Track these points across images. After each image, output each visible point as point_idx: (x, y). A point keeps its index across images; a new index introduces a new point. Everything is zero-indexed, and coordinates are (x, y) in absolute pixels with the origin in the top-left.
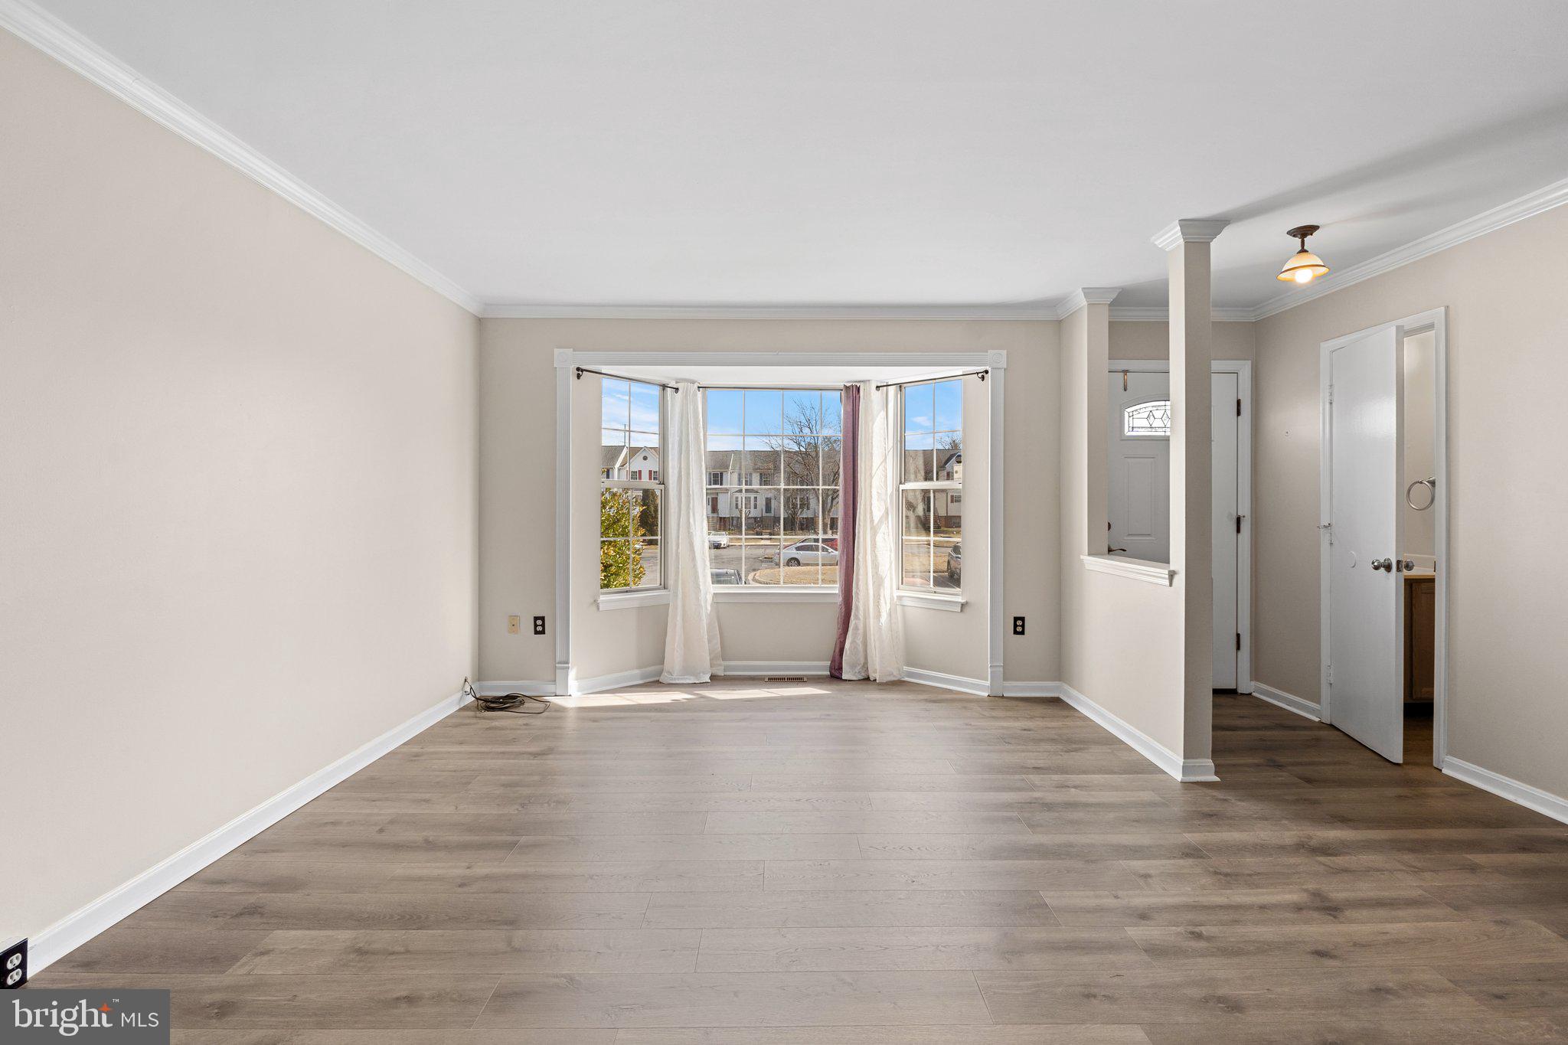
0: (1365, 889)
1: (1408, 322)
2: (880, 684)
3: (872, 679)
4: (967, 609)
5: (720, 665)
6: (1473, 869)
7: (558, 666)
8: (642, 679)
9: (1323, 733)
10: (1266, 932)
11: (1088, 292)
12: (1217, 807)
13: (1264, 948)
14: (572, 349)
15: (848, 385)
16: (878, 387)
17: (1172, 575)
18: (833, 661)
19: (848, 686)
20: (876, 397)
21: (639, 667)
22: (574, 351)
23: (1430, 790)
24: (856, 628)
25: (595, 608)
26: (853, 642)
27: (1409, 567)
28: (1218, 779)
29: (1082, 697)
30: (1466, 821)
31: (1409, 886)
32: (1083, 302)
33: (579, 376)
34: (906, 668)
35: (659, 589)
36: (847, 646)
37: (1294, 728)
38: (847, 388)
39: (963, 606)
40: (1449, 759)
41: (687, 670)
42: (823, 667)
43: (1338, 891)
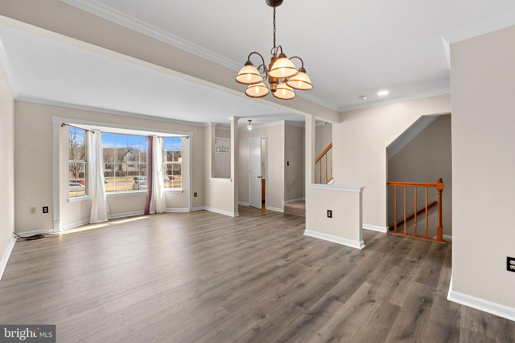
0: (263, 222)
1: (262, 137)
2: (161, 213)
3: (157, 213)
4: (183, 192)
5: (109, 216)
6: (273, 218)
7: (54, 222)
8: (83, 223)
9: (250, 207)
10: (254, 229)
11: (212, 123)
12: (241, 219)
13: (254, 230)
14: (60, 117)
15: (149, 135)
16: (158, 137)
17: (231, 180)
18: (146, 210)
19: (151, 215)
20: (157, 139)
21: (82, 220)
22: (61, 117)
23: (266, 211)
24: (153, 200)
25: (68, 202)
26: (152, 204)
27: (262, 177)
28: (239, 215)
29: (210, 208)
30: (271, 214)
31: (267, 221)
32: (210, 124)
33: (62, 126)
34: (166, 209)
35: (85, 195)
36: (151, 205)
37: (246, 207)
38: (149, 136)
39: (182, 191)
40: (267, 207)
41: (99, 219)
42: (143, 212)
43: (260, 223)
